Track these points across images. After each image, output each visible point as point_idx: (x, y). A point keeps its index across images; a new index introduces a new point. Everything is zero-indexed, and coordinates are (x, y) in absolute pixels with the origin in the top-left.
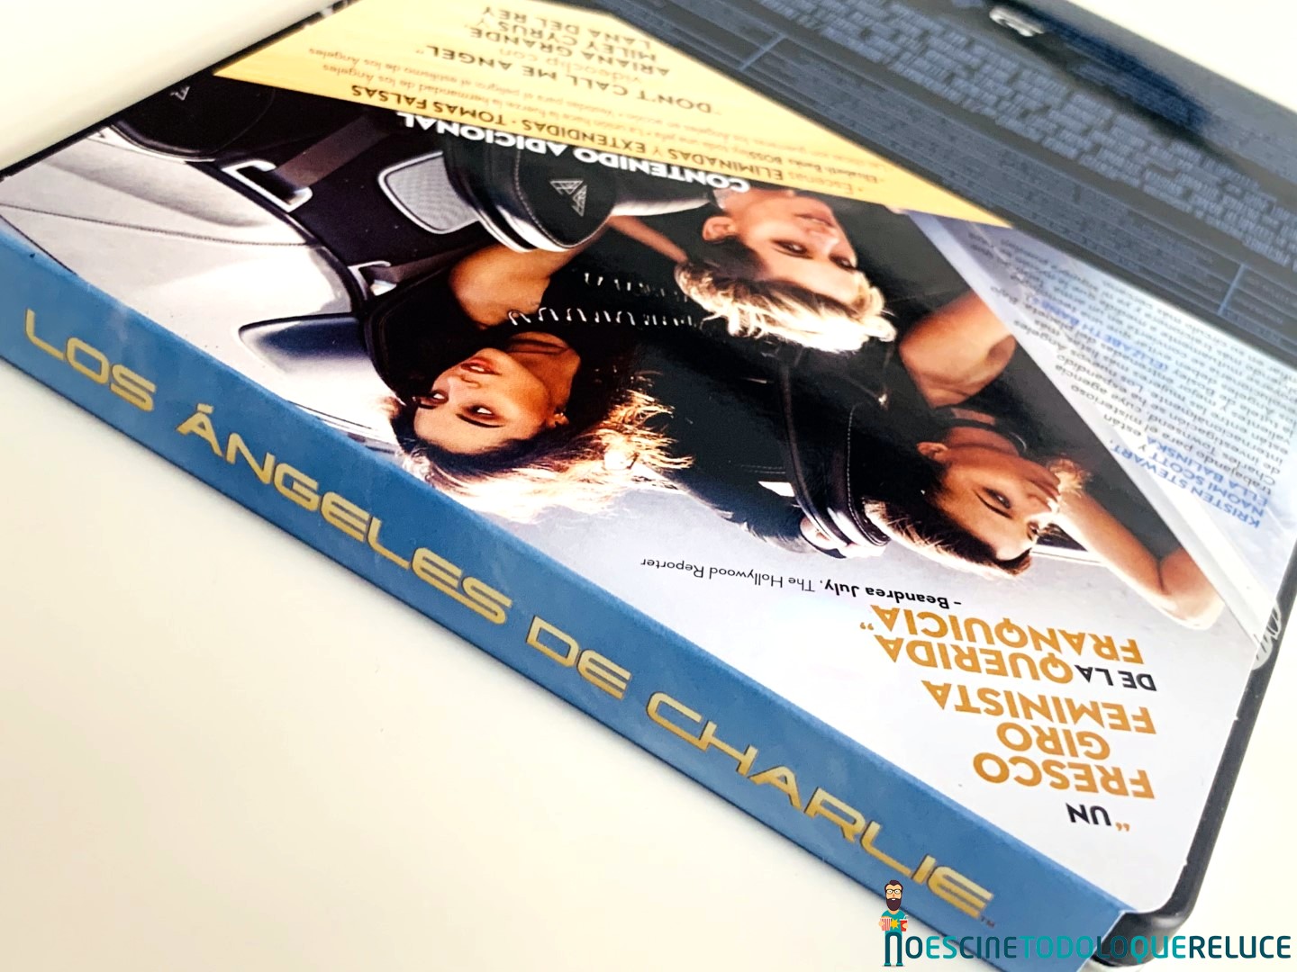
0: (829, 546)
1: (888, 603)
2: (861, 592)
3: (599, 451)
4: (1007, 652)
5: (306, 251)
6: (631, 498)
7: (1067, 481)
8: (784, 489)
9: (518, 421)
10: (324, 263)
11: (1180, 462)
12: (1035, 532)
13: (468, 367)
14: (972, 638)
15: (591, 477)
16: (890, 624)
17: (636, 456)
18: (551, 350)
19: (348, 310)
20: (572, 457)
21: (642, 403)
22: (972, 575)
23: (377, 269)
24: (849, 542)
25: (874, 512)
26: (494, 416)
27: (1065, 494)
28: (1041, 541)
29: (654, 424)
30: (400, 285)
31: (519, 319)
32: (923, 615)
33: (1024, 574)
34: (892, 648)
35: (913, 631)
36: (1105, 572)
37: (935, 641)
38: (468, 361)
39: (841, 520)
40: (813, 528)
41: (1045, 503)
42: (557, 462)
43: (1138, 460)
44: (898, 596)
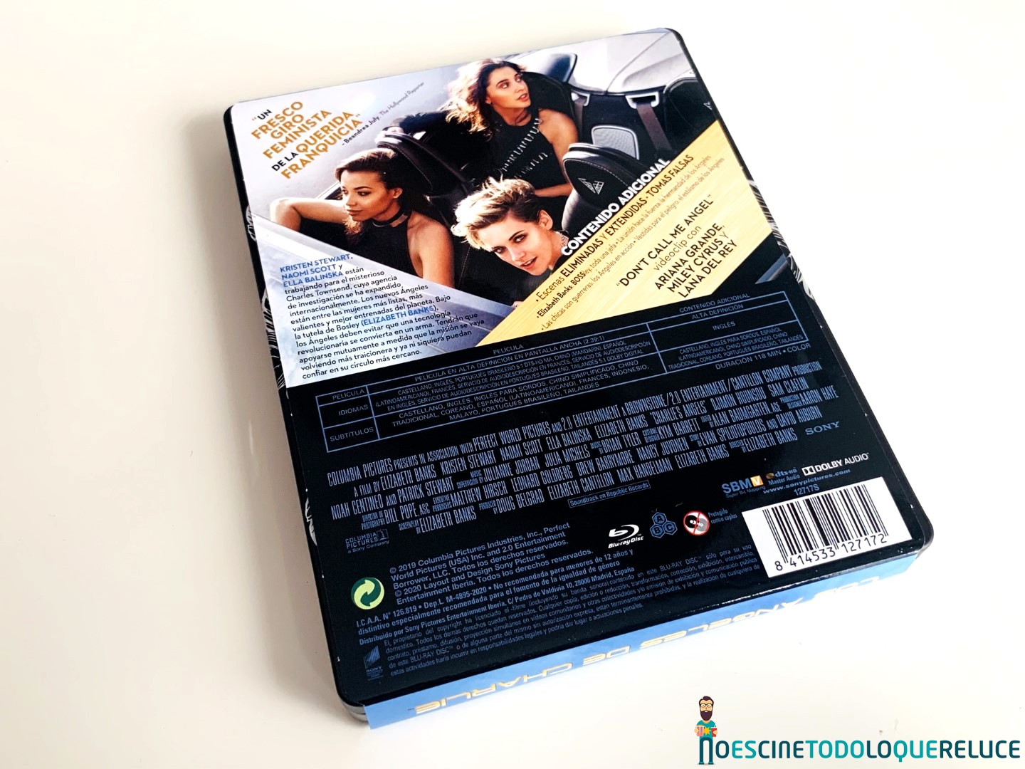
0: (390, 130)
1: (360, 127)
2: (369, 124)
3: (469, 102)
4: (319, 141)
5: (604, 89)
6: (446, 97)
7: (351, 223)
8: (418, 136)
9: (494, 91)
10: (595, 90)
11: (324, 273)
12: (344, 191)
13: (526, 94)
14: (331, 137)
15: (462, 93)
16: (353, 121)
17: (460, 109)
18: (519, 120)
19: (570, 82)
20: (472, 93)
21: (478, 126)
22: (347, 157)
23: (584, 101)
24: (387, 136)
25: (390, 153)
26: (501, 87)
27: (348, 216)
28: (339, 189)
29: (468, 124)
30: (573, 102)
31: (537, 121)
32: (348, 132)
33: (334, 172)
34: (347, 115)
35: (347, 125)
36: (314, 196)
37: (339, 127)
38: (528, 96)
39: (395, 141)
40: (399, 131)
41: (350, 206)
42: (473, 90)
43: (338, 259)
44: (359, 132)
